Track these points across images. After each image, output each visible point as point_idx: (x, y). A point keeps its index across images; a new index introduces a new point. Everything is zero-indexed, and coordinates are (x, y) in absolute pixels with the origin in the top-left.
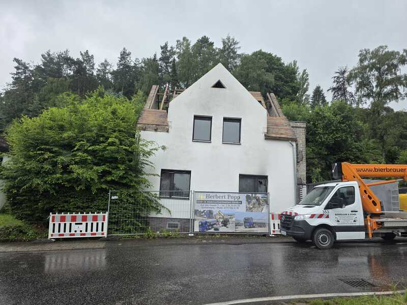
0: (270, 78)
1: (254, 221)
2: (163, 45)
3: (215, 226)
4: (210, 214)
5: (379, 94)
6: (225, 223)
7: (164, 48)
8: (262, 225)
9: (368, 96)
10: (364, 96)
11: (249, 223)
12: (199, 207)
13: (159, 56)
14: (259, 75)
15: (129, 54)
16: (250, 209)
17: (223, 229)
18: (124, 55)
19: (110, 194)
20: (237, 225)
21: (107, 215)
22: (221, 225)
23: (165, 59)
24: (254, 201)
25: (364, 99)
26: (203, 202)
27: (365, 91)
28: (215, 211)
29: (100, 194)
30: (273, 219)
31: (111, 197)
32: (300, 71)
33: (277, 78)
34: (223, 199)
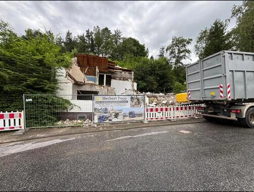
0: (135, 48)
1: (135, 113)
2: (87, 30)
3: (109, 118)
4: (106, 111)
5: (178, 57)
6: (116, 115)
7: (88, 31)
8: (140, 115)
9: (174, 57)
10: (172, 57)
11: (132, 114)
12: (98, 106)
13: (85, 35)
14: (130, 47)
15: (71, 34)
16: (133, 105)
17: (115, 120)
18: (69, 34)
19: (24, 97)
20: (125, 116)
21: (23, 113)
22: (113, 117)
23: (88, 36)
24: (136, 100)
25: (172, 58)
26: (100, 102)
27: (173, 55)
28: (109, 108)
29: (18, 96)
30: (147, 111)
31: (25, 100)
32: (146, 49)
33: (138, 49)
34: (115, 100)
